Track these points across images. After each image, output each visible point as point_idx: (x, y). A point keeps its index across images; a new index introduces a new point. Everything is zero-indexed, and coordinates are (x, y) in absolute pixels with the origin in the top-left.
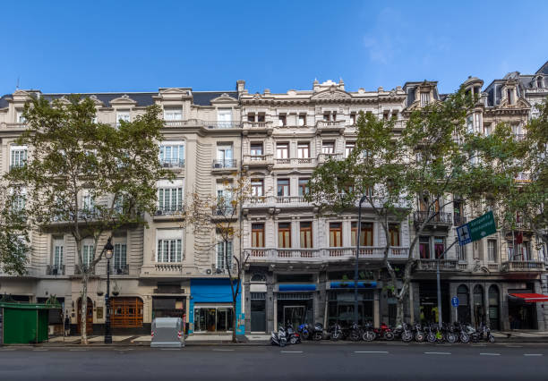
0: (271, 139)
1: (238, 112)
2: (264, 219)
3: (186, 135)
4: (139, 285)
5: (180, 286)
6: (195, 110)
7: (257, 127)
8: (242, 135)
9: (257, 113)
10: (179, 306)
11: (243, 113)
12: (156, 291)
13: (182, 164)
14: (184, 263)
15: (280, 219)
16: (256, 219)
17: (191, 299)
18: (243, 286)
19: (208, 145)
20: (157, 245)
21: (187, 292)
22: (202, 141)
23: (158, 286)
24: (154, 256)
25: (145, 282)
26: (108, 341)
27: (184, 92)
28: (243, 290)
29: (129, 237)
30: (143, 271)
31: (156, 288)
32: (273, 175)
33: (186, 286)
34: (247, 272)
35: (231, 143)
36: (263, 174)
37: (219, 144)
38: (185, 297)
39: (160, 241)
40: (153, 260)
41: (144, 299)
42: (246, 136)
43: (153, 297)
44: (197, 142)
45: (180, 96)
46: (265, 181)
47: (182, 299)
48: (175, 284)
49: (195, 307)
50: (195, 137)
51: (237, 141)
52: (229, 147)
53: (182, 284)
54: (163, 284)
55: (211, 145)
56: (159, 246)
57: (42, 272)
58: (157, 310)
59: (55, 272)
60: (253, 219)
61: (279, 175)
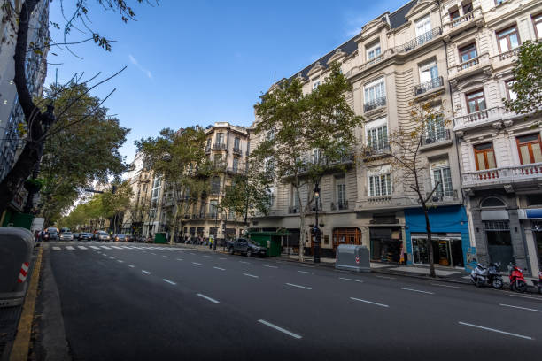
0: (484, 30)
1: (437, 14)
2: (490, 136)
3: (383, 71)
4: (357, 218)
5: (394, 216)
6: (392, 37)
7: (464, 23)
8: (444, 43)
9: (459, 4)
10: (395, 236)
11: (443, 13)
12: (371, 222)
13: (384, 102)
14: (394, 195)
15: (515, 132)
16: (477, 139)
17: (406, 229)
18: (470, 214)
19: (408, 71)
20: (369, 181)
21: (402, 221)
22: (401, 69)
23: (374, 217)
24: (366, 191)
25: (361, 214)
26: (317, 261)
27: (380, 20)
28: (471, 218)
29: (347, 177)
30: (358, 205)
31: (371, 219)
32: (496, 78)
33: (401, 216)
34: (472, 198)
35: (434, 59)
36: (480, 82)
37: (420, 65)
38: (400, 227)
39: (371, 178)
40: (366, 195)
41: (362, 229)
42: (450, 42)
43: (370, 227)
44: (395, 73)
45: (376, 28)
46: (485, 89)
47: (398, 229)
48: (390, 215)
49: (412, 237)
50: (392, 68)
51: (440, 54)
52: (433, 64)
53: (396, 214)
54: (377, 215)
55: (411, 70)
56: (371, 182)
57: (285, 212)
58: (375, 239)
59: (295, 211)
60: (472, 140)
61: (504, 75)
